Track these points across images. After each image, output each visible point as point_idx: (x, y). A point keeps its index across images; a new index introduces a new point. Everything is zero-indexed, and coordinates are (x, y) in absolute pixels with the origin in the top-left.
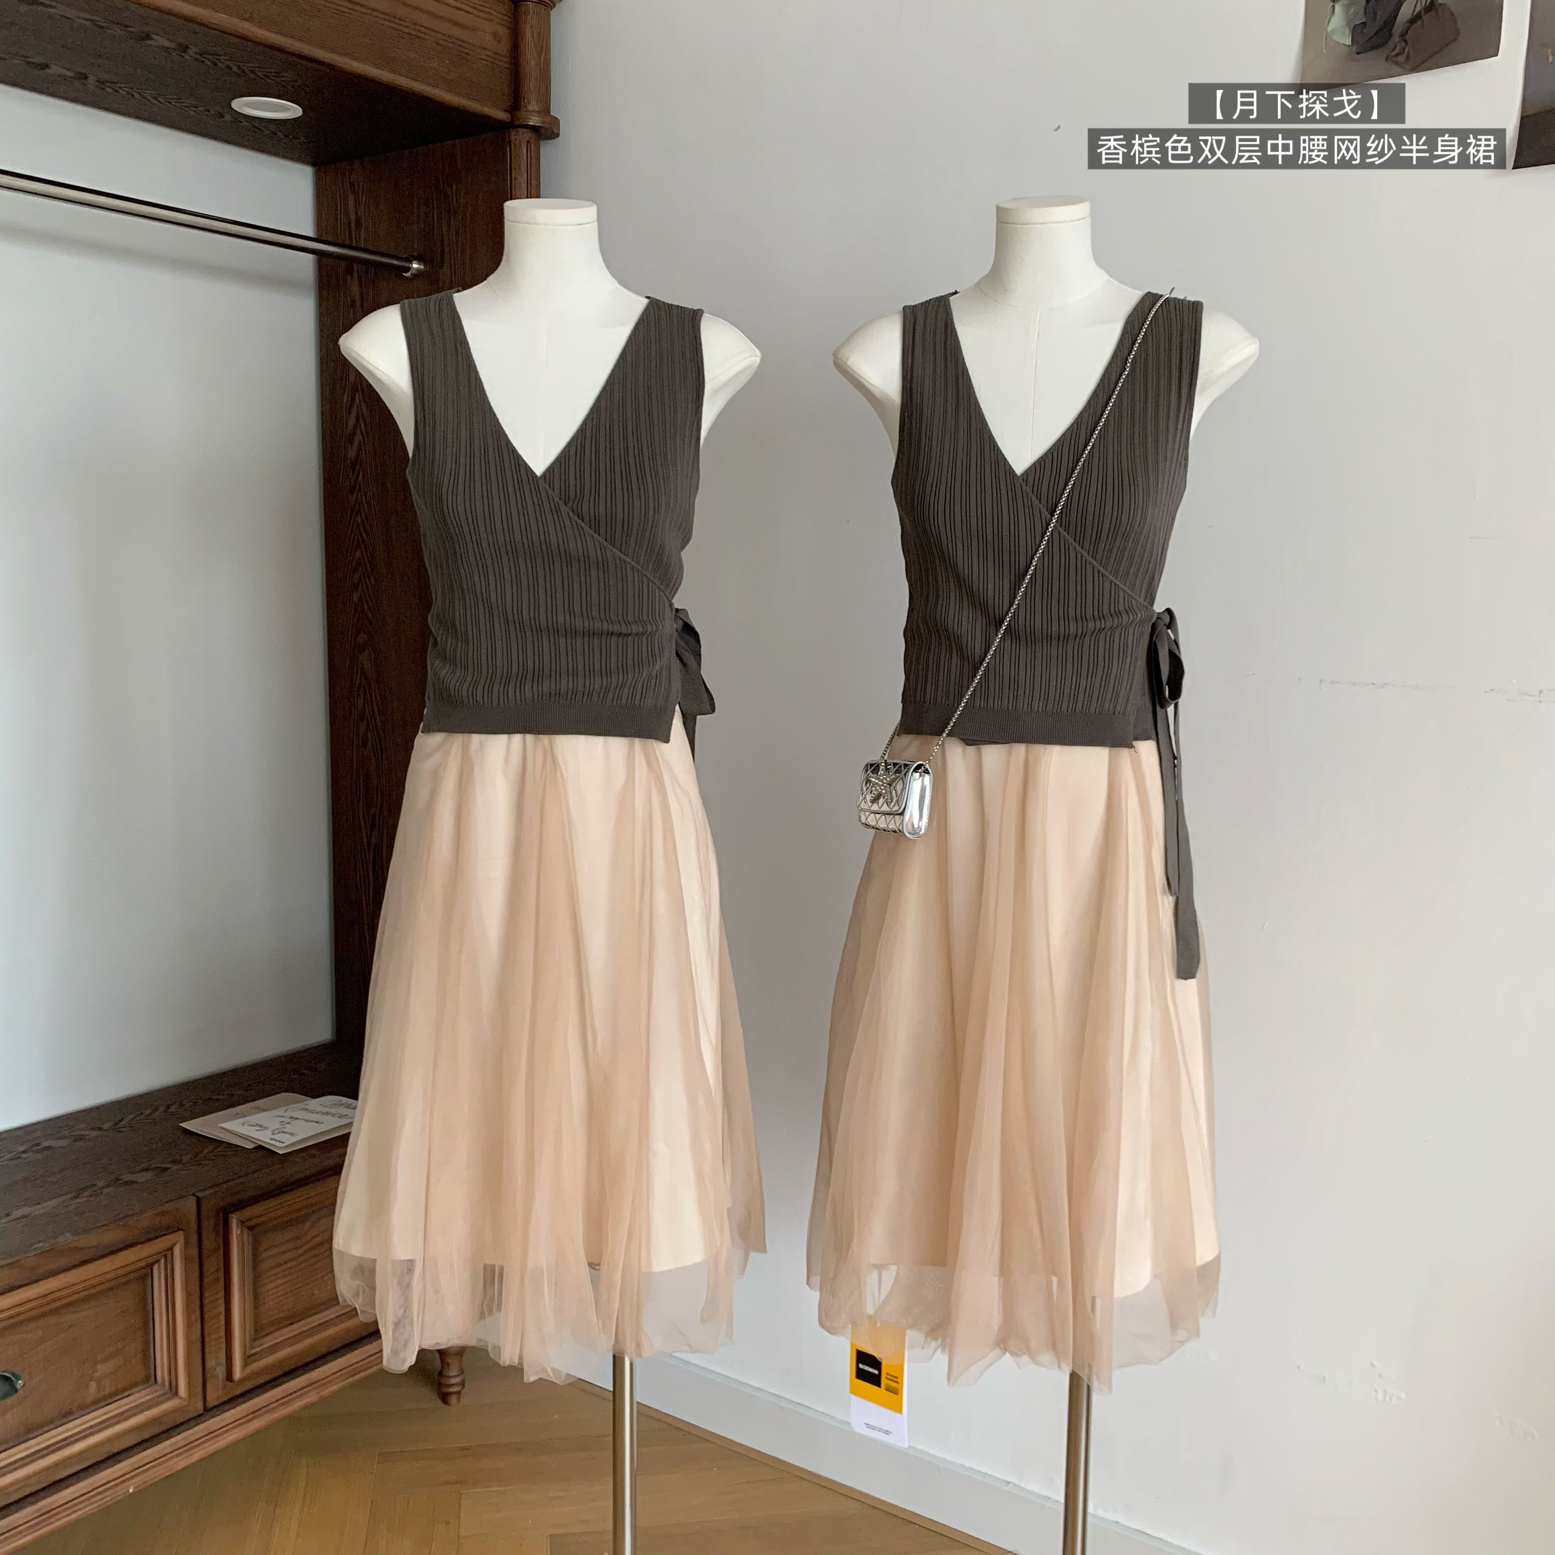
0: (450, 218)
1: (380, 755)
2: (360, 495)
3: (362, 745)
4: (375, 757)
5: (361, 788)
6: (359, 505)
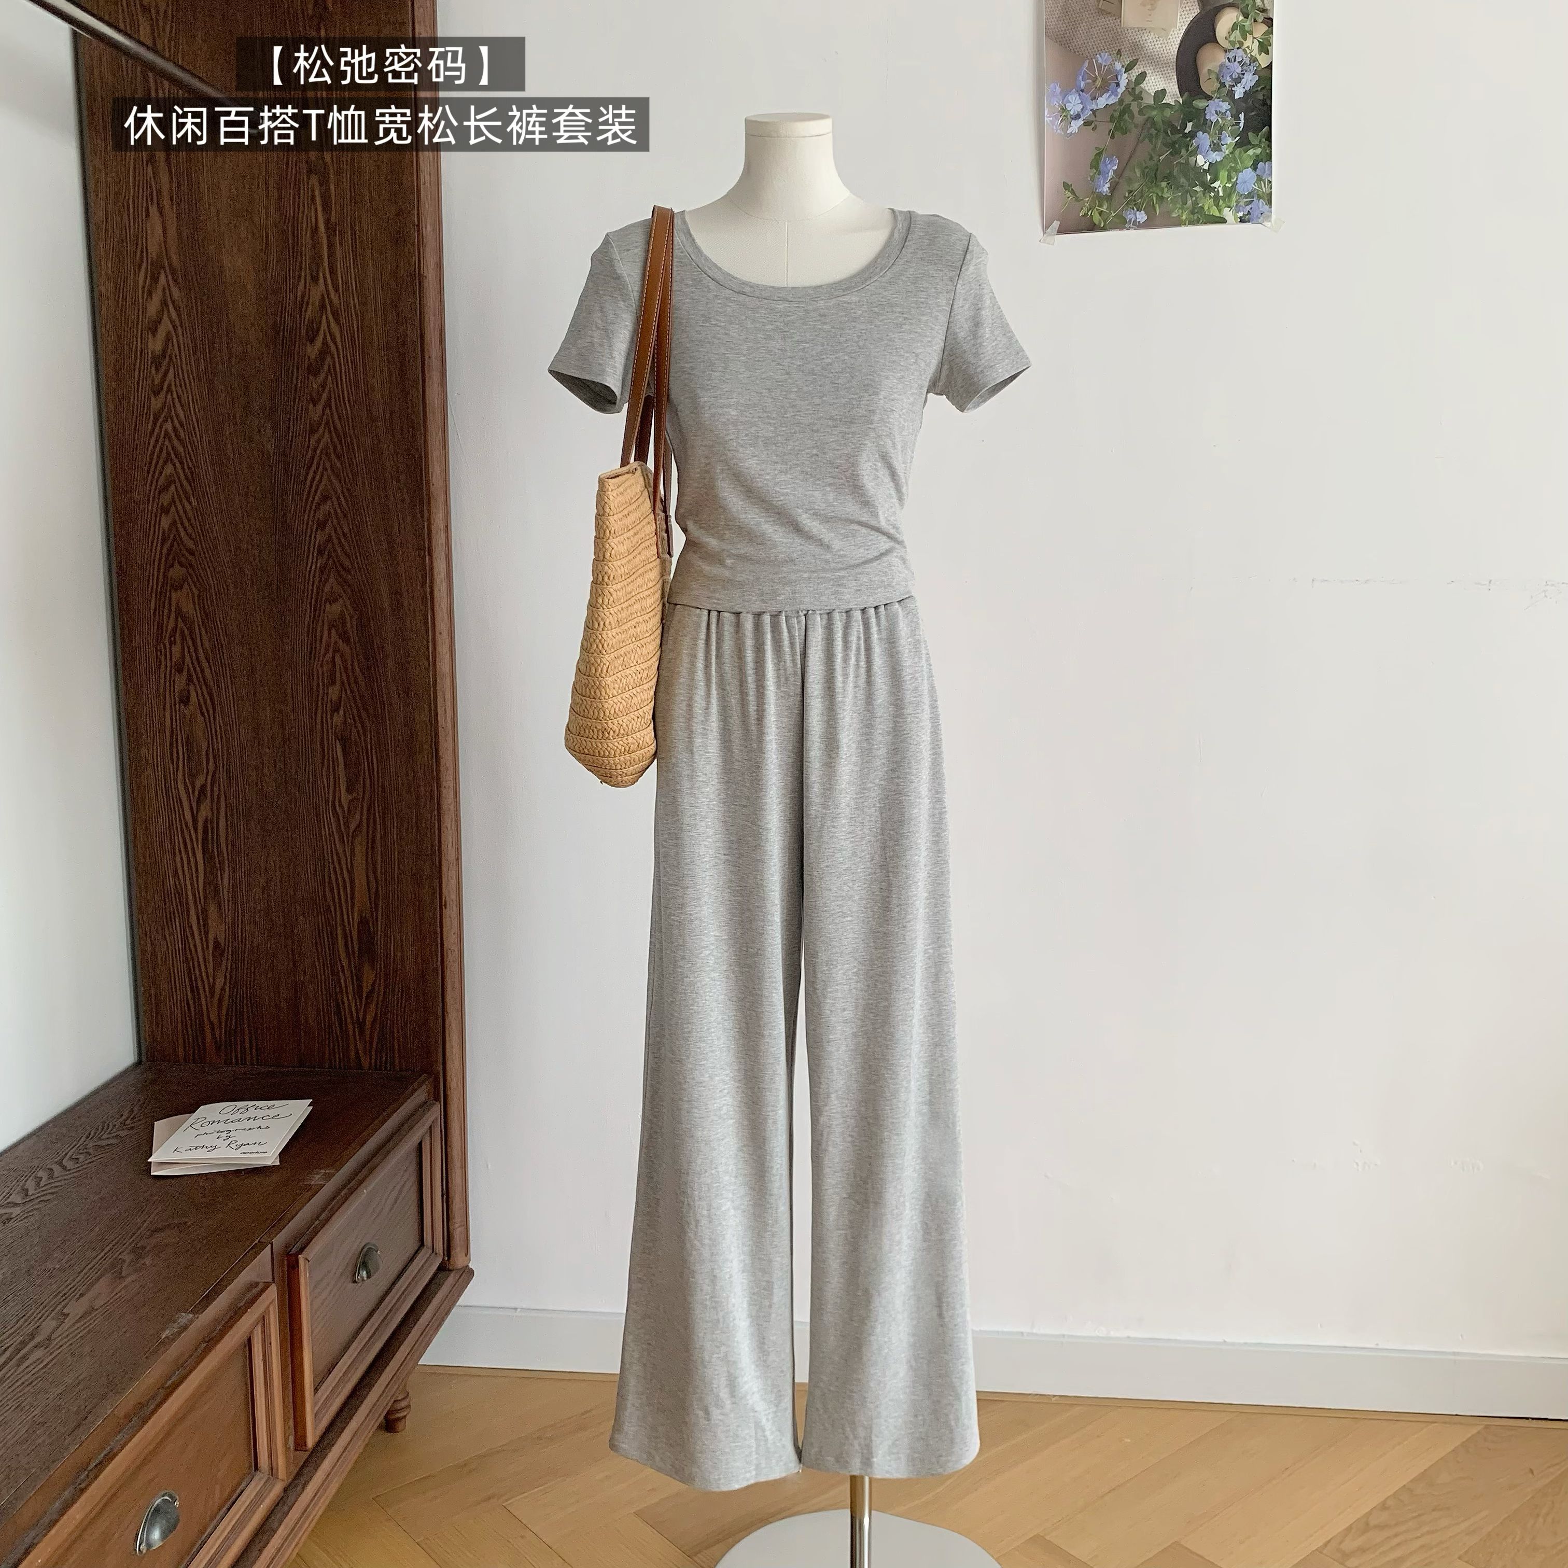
1: (211, 712)
2: (169, 397)
3: (181, 701)
4: (203, 714)
5: (181, 753)
6: (169, 409)
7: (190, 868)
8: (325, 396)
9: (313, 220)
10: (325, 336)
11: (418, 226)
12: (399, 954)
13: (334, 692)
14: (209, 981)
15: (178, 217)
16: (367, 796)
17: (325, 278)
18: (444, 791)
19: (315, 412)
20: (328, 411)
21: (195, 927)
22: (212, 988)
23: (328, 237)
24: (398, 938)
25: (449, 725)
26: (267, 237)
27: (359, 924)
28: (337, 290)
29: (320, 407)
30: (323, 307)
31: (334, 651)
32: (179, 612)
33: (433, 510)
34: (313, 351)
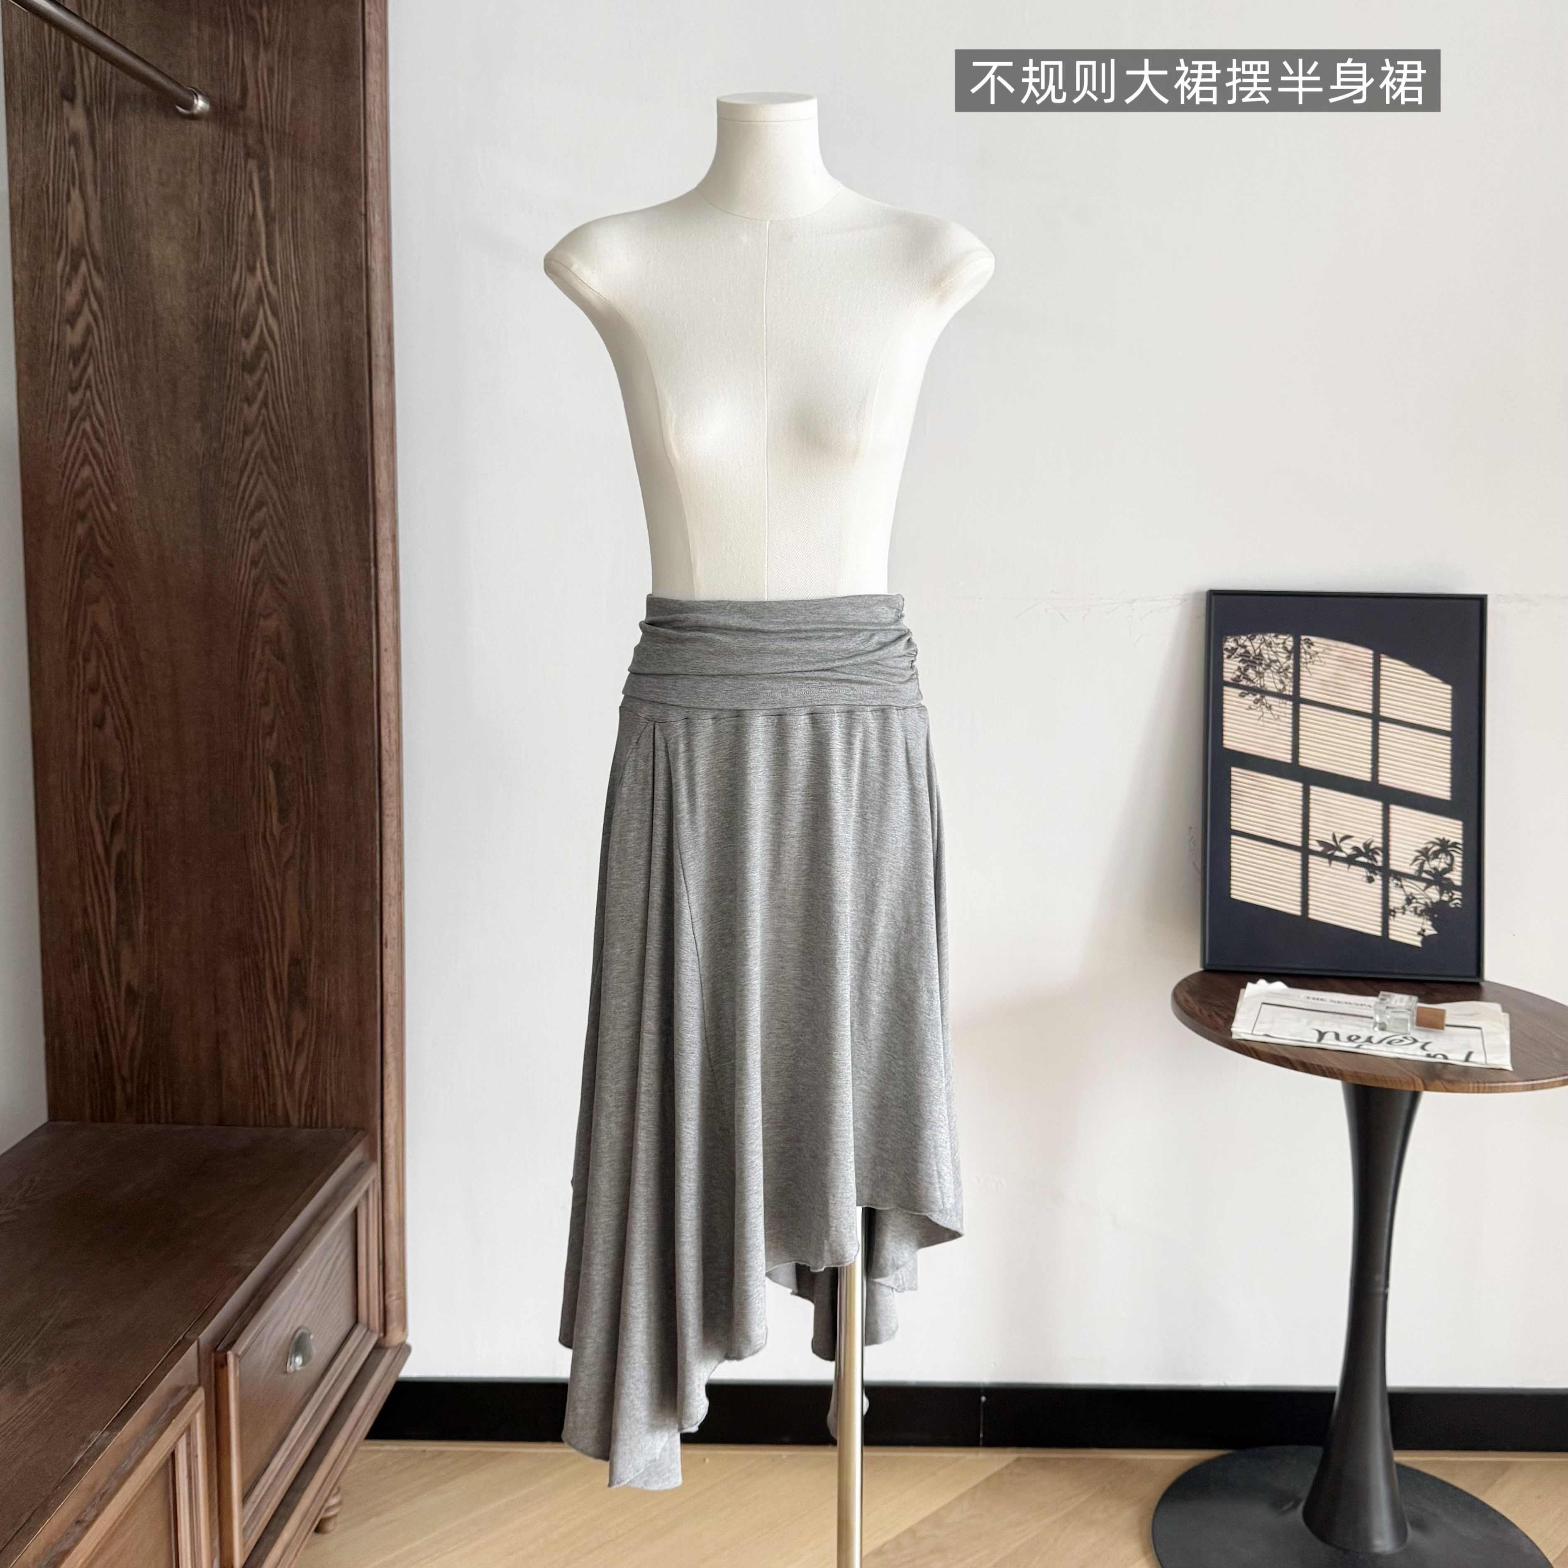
0: (257, 48)
1: (128, 736)
2: (88, 394)
3: (95, 724)
4: (118, 738)
5: (93, 781)
6: (88, 408)
7: (102, 907)
8: (261, 395)
9: (251, 208)
10: (262, 331)
11: (366, 216)
12: (333, 998)
13: (267, 715)
14: (120, 1031)
15: (103, 201)
16: (301, 826)
17: (262, 268)
18: (387, 820)
19: (250, 412)
20: (264, 411)
21: (106, 972)
22: (124, 1039)
23: (267, 225)
24: (333, 980)
25: (394, 748)
26: (200, 223)
27: (290, 965)
28: (275, 282)
29: (255, 407)
30: (260, 300)
31: (268, 670)
32: (95, 629)
33: (380, 519)
34: (248, 346)
